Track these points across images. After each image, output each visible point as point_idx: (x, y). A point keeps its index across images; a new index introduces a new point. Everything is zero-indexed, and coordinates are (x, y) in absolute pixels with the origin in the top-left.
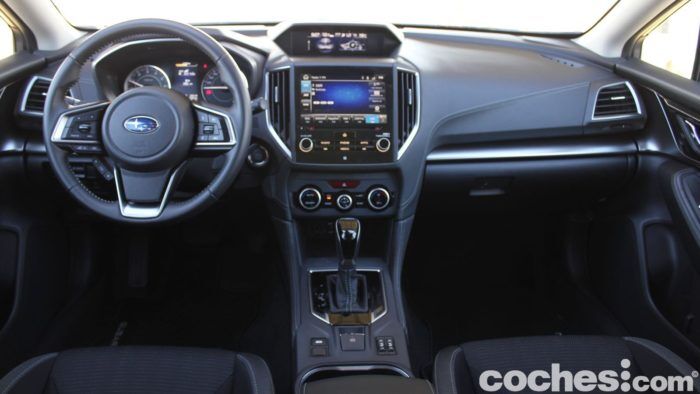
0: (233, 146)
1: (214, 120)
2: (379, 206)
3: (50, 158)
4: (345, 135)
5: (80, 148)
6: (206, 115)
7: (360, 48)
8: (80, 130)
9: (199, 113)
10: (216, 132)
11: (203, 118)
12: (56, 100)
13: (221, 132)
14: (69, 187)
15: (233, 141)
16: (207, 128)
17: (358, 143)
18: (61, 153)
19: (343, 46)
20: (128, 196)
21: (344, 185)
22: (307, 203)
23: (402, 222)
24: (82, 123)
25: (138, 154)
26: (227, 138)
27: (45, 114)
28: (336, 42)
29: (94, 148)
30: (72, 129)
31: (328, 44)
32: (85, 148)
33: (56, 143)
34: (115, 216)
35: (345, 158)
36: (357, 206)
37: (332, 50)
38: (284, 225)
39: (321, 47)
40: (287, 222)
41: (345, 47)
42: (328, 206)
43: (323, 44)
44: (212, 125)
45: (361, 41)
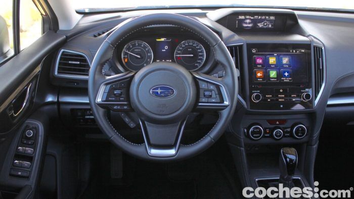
0: (226, 106)
1: (212, 87)
2: (301, 136)
3: (95, 116)
4: (281, 91)
5: (115, 107)
6: (206, 84)
7: (270, 26)
8: (115, 94)
9: (200, 82)
10: (214, 96)
11: (203, 86)
12: (97, 73)
13: (218, 96)
14: (110, 136)
15: (226, 103)
16: (207, 93)
17: (290, 96)
18: (101, 111)
19: (259, 24)
20: (152, 142)
21: (278, 123)
22: (254, 135)
23: (314, 146)
24: (116, 89)
25: (161, 113)
26: (222, 101)
27: (90, 78)
28: (255, 22)
29: (125, 107)
30: (110, 94)
31: (249, 23)
32: (119, 107)
33: (100, 105)
34: (143, 155)
35: (282, 106)
36: (286, 137)
37: (252, 27)
38: (240, 150)
39: (245, 25)
40: (242, 148)
41: (260, 25)
42: (267, 137)
43: (246, 23)
44: (211, 91)
45: (271, 21)
